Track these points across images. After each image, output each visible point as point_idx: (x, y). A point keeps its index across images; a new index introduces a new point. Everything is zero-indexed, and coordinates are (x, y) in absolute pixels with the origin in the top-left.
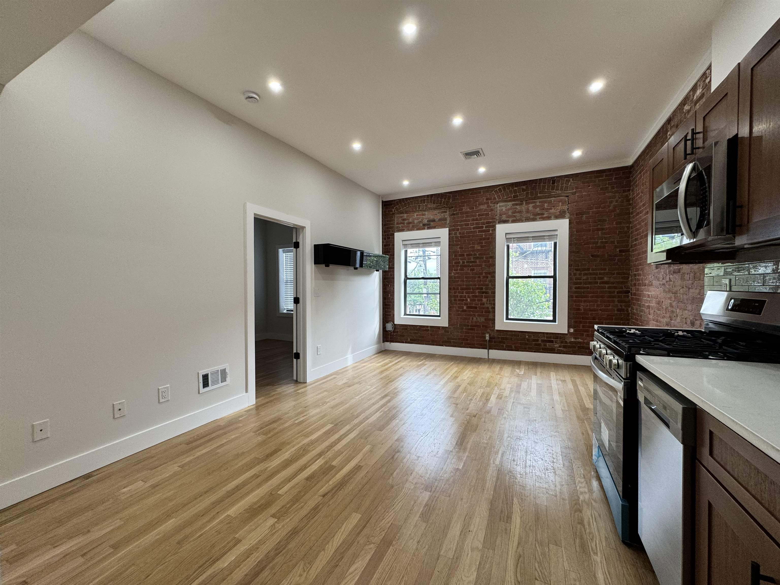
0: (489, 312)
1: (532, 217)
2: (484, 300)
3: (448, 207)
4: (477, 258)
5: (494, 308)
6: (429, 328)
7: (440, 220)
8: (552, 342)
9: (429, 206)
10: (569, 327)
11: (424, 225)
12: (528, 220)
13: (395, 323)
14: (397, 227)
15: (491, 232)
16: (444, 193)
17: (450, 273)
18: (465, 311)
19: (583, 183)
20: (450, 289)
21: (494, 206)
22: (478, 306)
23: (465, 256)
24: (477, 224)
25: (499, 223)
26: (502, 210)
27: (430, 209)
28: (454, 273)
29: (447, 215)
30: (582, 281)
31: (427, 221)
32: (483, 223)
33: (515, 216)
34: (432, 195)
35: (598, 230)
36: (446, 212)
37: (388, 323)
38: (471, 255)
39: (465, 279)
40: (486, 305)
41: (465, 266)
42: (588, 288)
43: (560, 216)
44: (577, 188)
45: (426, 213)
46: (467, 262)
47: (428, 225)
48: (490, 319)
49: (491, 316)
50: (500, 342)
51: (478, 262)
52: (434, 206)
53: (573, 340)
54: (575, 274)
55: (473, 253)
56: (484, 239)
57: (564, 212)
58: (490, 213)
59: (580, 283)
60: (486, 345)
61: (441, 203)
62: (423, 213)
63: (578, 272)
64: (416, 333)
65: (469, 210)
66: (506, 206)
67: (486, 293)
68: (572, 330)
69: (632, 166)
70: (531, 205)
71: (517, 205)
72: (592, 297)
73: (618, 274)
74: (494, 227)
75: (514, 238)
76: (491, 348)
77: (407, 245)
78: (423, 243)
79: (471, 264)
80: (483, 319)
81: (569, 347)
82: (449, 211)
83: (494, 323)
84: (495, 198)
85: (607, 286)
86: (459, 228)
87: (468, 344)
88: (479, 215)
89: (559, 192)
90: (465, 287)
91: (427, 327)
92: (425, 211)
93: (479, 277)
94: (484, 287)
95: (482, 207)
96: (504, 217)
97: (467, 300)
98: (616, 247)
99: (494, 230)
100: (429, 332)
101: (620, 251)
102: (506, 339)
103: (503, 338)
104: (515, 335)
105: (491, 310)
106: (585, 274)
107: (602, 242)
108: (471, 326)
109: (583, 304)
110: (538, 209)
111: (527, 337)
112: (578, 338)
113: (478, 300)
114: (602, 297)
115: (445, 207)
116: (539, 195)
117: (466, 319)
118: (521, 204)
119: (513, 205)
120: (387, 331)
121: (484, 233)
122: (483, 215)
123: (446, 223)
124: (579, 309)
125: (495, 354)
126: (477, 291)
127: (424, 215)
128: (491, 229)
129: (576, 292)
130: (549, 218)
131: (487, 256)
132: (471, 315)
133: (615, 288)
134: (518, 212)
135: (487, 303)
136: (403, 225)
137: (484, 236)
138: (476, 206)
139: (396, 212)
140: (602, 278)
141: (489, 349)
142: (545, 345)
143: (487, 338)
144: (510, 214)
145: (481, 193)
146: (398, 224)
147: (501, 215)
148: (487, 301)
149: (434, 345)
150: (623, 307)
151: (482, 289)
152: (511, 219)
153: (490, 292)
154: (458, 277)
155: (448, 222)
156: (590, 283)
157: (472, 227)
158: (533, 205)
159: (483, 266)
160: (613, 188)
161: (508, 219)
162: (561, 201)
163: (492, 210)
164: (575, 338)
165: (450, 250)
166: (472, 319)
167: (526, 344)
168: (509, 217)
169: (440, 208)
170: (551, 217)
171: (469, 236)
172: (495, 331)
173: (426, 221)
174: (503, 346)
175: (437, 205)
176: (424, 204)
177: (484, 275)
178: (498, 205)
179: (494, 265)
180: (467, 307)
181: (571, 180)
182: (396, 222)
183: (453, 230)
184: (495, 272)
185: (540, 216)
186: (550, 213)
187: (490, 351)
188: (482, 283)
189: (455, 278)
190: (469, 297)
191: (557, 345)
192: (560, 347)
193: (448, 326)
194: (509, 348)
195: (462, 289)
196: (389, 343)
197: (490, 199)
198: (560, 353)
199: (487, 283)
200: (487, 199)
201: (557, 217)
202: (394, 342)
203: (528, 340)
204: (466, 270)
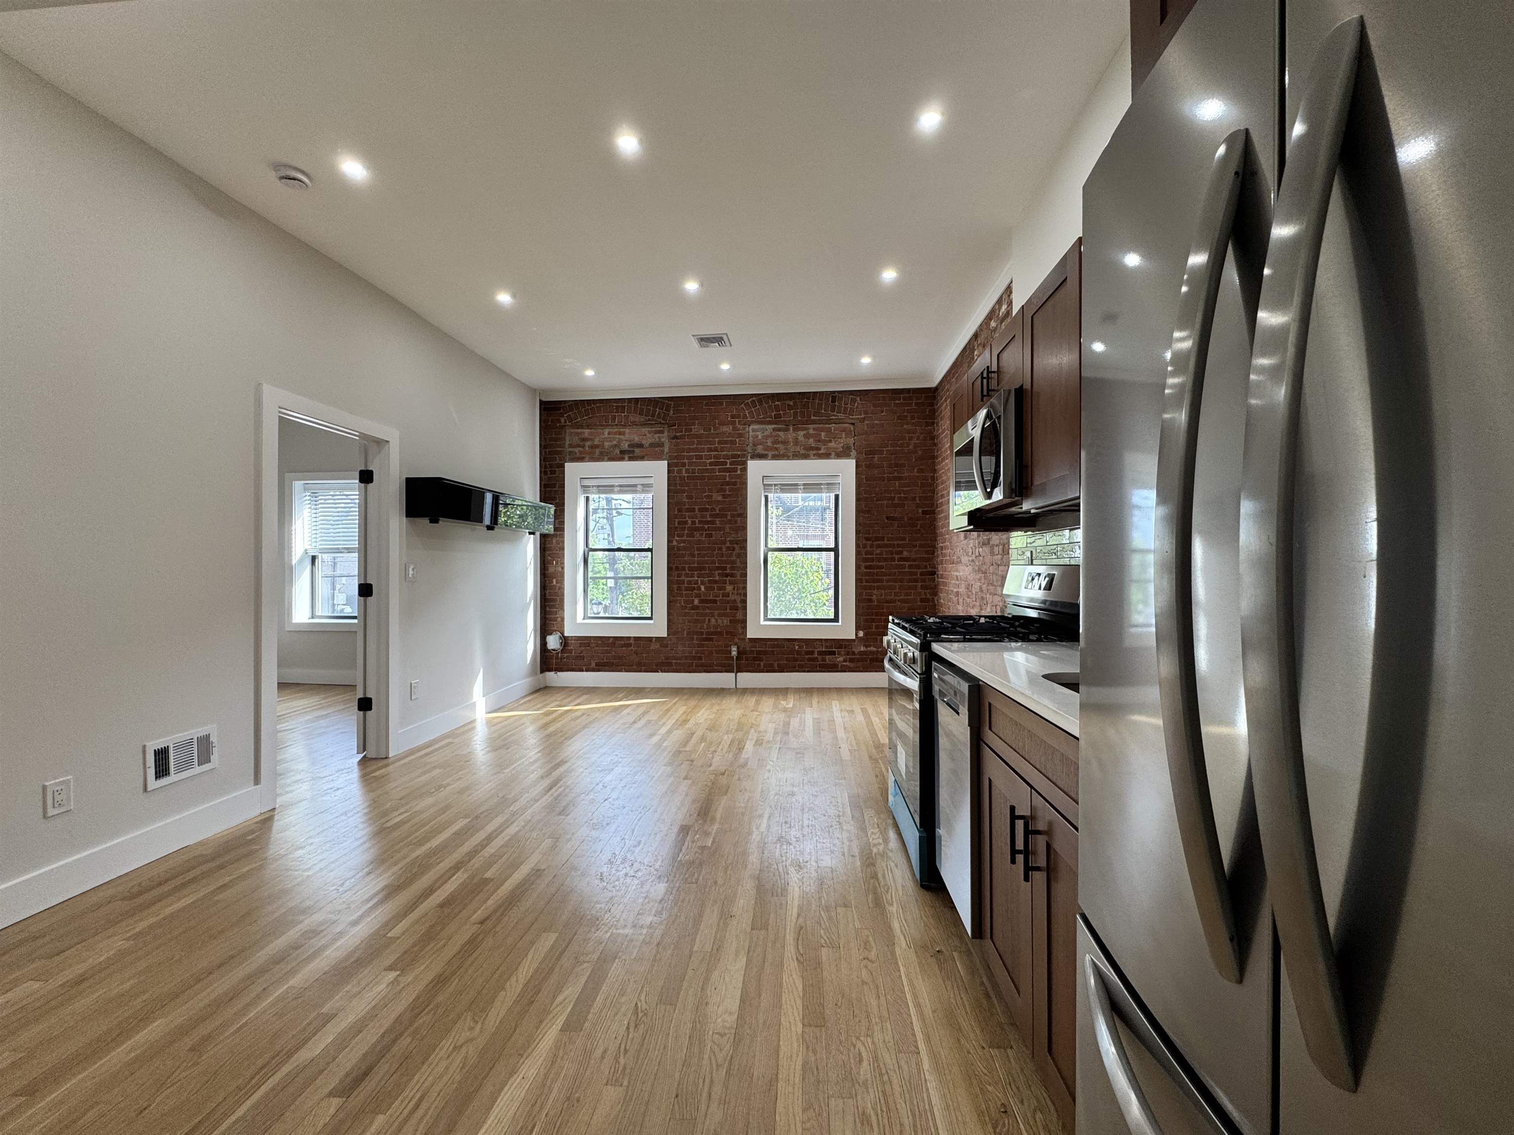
0: (737, 609)
1: (802, 452)
2: (729, 588)
3: (666, 423)
4: (717, 516)
5: (744, 602)
6: (632, 641)
7: (652, 445)
8: (833, 653)
9: (632, 419)
10: (858, 628)
11: (622, 452)
12: (797, 456)
13: (566, 634)
14: (571, 452)
15: (739, 472)
16: (660, 398)
17: (669, 541)
18: (697, 608)
19: (875, 406)
20: (669, 569)
21: (744, 429)
22: (718, 599)
23: (697, 511)
24: (715, 457)
25: (753, 458)
26: (757, 436)
27: (634, 424)
28: (677, 541)
29: (665, 438)
30: (874, 556)
31: (629, 446)
32: (728, 458)
33: (777, 449)
34: (637, 400)
35: (895, 478)
36: (662, 432)
37: (551, 634)
38: (706, 510)
39: (696, 552)
40: (732, 597)
41: (697, 529)
42: (882, 567)
43: (843, 454)
44: (866, 413)
45: (627, 431)
46: (700, 522)
47: (629, 452)
48: (738, 621)
49: (739, 616)
50: (755, 659)
51: (718, 522)
52: (642, 420)
53: (862, 649)
54: (865, 546)
55: (709, 507)
56: (728, 484)
57: (849, 448)
58: (737, 440)
59: (872, 560)
60: (732, 665)
61: (653, 416)
62: (622, 430)
63: (869, 542)
64: (607, 652)
65: (702, 432)
66: (763, 430)
67: (732, 575)
68: (861, 634)
69: (936, 389)
70: (801, 433)
71: (779, 430)
72: (888, 581)
73: (921, 546)
74: (744, 463)
75: (775, 485)
76: (740, 670)
77: (588, 487)
78: (620, 486)
79: (706, 526)
80: (726, 621)
81: (858, 660)
82: (669, 432)
83: (745, 628)
84: (745, 416)
85: (907, 563)
86: (687, 461)
87: (702, 665)
88: (719, 443)
89: (841, 416)
90: (696, 565)
91: (629, 638)
92: (624, 426)
93: (720, 549)
94: (728, 566)
95: (725, 429)
96: (760, 449)
97: (699, 589)
98: (918, 506)
99: (745, 470)
100: (632, 648)
101: (924, 512)
102: (765, 653)
103: (759, 652)
104: (778, 646)
105: (740, 605)
106: (879, 546)
107: (900, 498)
108: (708, 633)
109: (875, 592)
110: (811, 440)
111: (797, 647)
112: (870, 646)
113: (720, 589)
114: (901, 581)
115: (660, 423)
116: (812, 418)
117: (697, 621)
118: (787, 430)
119: (774, 430)
120: (549, 651)
121: (728, 474)
122: (726, 442)
123: (663, 451)
124: (870, 600)
125: (747, 679)
126: (717, 573)
127: (623, 434)
128: (739, 467)
129: (867, 574)
130: (827, 456)
131: (734, 513)
132: (706, 615)
133: (918, 567)
134: (782, 442)
135: (732, 594)
136: (582, 449)
137: (728, 479)
138: (714, 426)
139: (568, 423)
140: (901, 552)
141: (738, 672)
142: (824, 660)
143: (734, 653)
144: (769, 444)
145: (723, 405)
146: (571, 446)
147: (754, 445)
148: (734, 589)
149: (640, 671)
150: (928, 596)
151: (725, 568)
152: (770, 454)
153: (739, 573)
154: (685, 548)
155: (666, 450)
156: (886, 560)
157: (708, 461)
158: (805, 432)
159: (727, 530)
160: (913, 418)
161: (766, 453)
162: (844, 430)
163: (740, 436)
164: (866, 646)
165: (671, 501)
166: (709, 620)
167: (795, 660)
168: (767, 448)
169: (652, 424)
170: (830, 454)
171: (703, 478)
172: (747, 640)
173: (627, 445)
174: (759, 665)
175: (647, 418)
176: (623, 414)
177: (728, 544)
178: (751, 427)
179: (744, 528)
180: (701, 601)
181: (858, 399)
182: (567, 443)
183: (676, 465)
184: (746, 541)
185: (814, 452)
186: (828, 449)
187: (739, 674)
188: (724, 558)
189: (679, 549)
190: (703, 583)
191: (841, 659)
192: (845, 661)
193: (666, 636)
194: (770, 669)
195: (690, 569)
196: (552, 673)
197: (739, 417)
198: (845, 671)
199: (734, 558)
200: (733, 416)
201: (839, 456)
202: (563, 671)
203: (798, 653)
204: (698, 535)
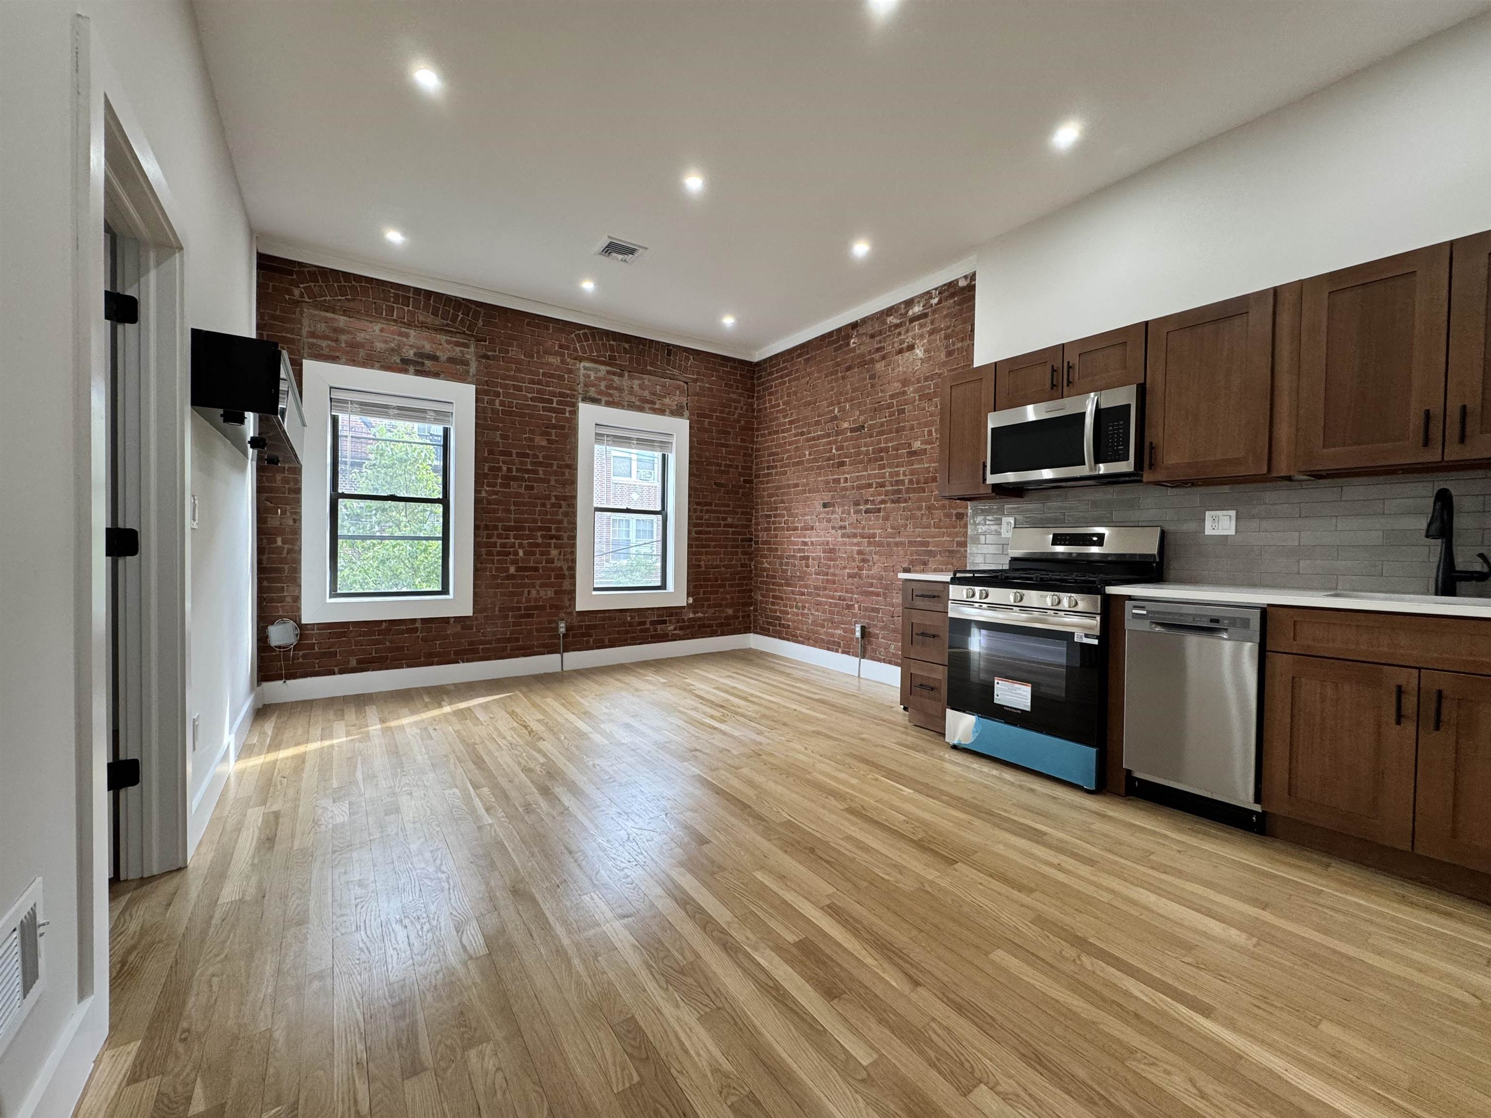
0: (563, 577)
1: (637, 403)
2: (554, 553)
3: (473, 336)
4: (540, 464)
5: (572, 568)
7: (451, 360)
8: (664, 622)
9: (421, 318)
10: (688, 595)
12: (631, 407)
13: (304, 621)
15: (567, 415)
16: (463, 299)
18: (513, 577)
19: (706, 368)
20: (477, 527)
21: (575, 364)
22: (540, 566)
23: (514, 455)
24: (539, 391)
25: (584, 400)
26: (589, 377)
27: (423, 326)
28: (486, 491)
29: (470, 353)
31: (415, 354)
32: (553, 394)
33: (611, 395)
34: (429, 294)
36: (467, 346)
37: (272, 624)
38: (527, 455)
39: (513, 508)
40: (557, 564)
41: (514, 479)
43: (677, 413)
44: (698, 374)
45: (412, 333)
46: (518, 470)
48: (564, 592)
49: (566, 585)
50: (583, 635)
51: (541, 472)
52: (438, 323)
53: (691, 615)
54: (695, 511)
55: (531, 453)
56: (555, 427)
57: (682, 407)
58: (566, 376)
59: (701, 525)
60: (558, 645)
61: (454, 320)
62: (403, 330)
63: (699, 507)
65: (523, 357)
66: (597, 371)
67: (558, 538)
68: (691, 600)
69: (758, 364)
70: (636, 382)
71: (614, 374)
74: (574, 405)
75: (608, 436)
76: (566, 650)
77: (344, 401)
79: (526, 476)
81: (688, 627)
82: (476, 347)
83: (573, 599)
84: (575, 350)
85: (731, 530)
86: (501, 391)
88: (544, 374)
89: (676, 372)
90: (512, 524)
91: (414, 621)
92: (409, 325)
93: (544, 505)
94: (553, 526)
95: (552, 359)
96: (592, 392)
97: (516, 553)
98: (740, 475)
99: (574, 413)
100: (418, 634)
101: (745, 481)
102: (595, 627)
103: (588, 627)
104: (610, 618)
105: (567, 573)
106: (707, 511)
107: (726, 465)
108: (526, 608)
109: (703, 557)
110: (647, 392)
111: (629, 618)
112: (697, 612)
113: (542, 554)
114: (726, 547)
115: (464, 333)
116: (649, 368)
117: (513, 594)
119: (608, 372)
121: (554, 415)
122: (552, 376)
123: (468, 372)
124: (699, 566)
125: (575, 659)
126: (539, 534)
127: (407, 336)
128: (568, 409)
130: (661, 412)
131: (561, 463)
132: (524, 586)
133: (739, 533)
134: (616, 389)
135: (558, 559)
137: (554, 421)
138: (538, 352)
141: (564, 651)
142: (656, 630)
143: (562, 630)
144: (603, 388)
145: (548, 329)
146: (312, 335)
147: (586, 385)
148: (560, 554)
151: (550, 529)
152: (604, 399)
153: (565, 536)
154: (498, 503)
155: (473, 370)
157: (530, 395)
159: (553, 483)
161: (599, 397)
162: (678, 387)
163: (570, 371)
164: (694, 613)
165: (479, 438)
166: (529, 592)
167: (627, 632)
168: (601, 393)
169: (451, 332)
170: (665, 411)
171: (523, 415)
172: (575, 614)
173: (412, 352)
174: (588, 642)
175: (445, 322)
176: (406, 308)
177: (553, 500)
178: (582, 364)
179: (573, 482)
180: (518, 569)
181: (691, 357)
182: (305, 330)
183: (486, 392)
184: (575, 497)
185: (650, 406)
186: (663, 404)
187: (565, 654)
188: (549, 517)
189: (489, 503)
190: (521, 546)
191: (672, 627)
192: (675, 629)
193: (470, 613)
194: (600, 645)
195: (507, 529)
196: (280, 682)
197: (568, 348)
198: (675, 640)
199: (560, 517)
200: (561, 346)
201: (673, 413)
202: (295, 678)
203: (631, 624)
204: (516, 486)
